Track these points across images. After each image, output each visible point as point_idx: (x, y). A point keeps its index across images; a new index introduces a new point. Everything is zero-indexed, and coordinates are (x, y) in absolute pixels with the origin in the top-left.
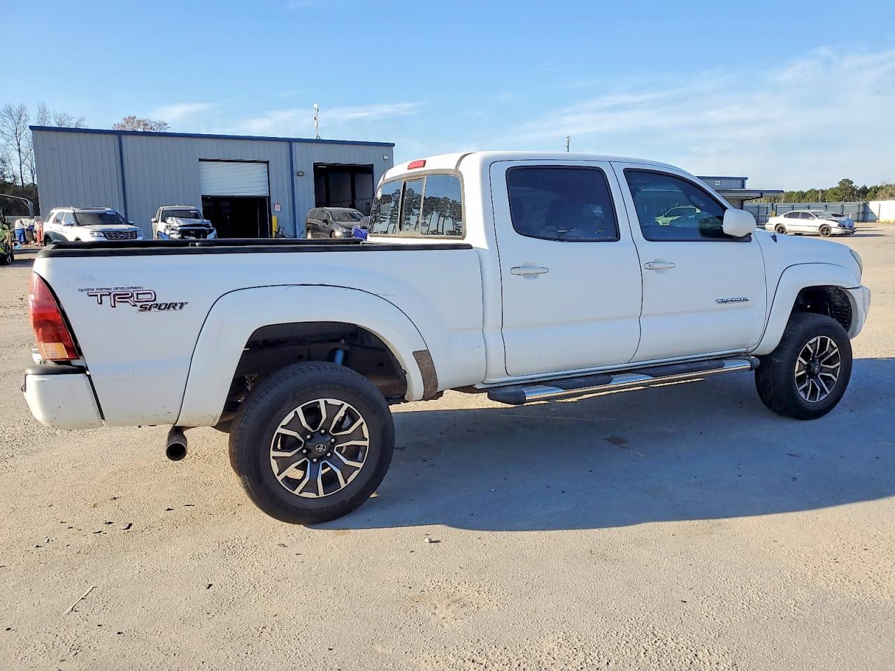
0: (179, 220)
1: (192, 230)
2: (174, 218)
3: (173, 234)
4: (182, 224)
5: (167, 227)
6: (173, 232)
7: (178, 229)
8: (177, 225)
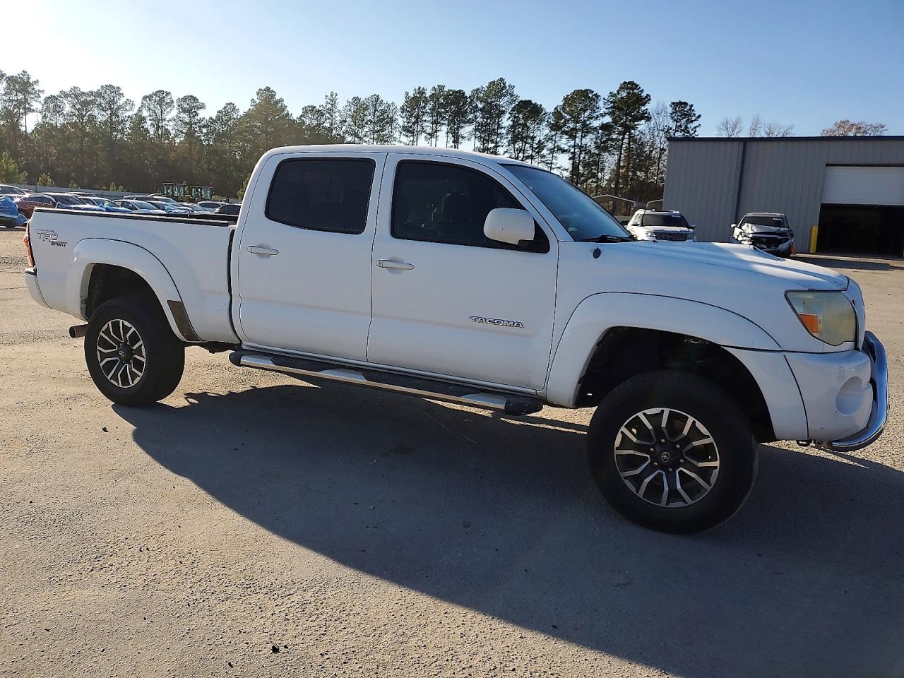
0: (754, 228)
1: (764, 238)
2: (750, 225)
3: (745, 240)
4: (756, 231)
5: (741, 233)
6: (745, 238)
7: (751, 236)
8: (751, 232)
